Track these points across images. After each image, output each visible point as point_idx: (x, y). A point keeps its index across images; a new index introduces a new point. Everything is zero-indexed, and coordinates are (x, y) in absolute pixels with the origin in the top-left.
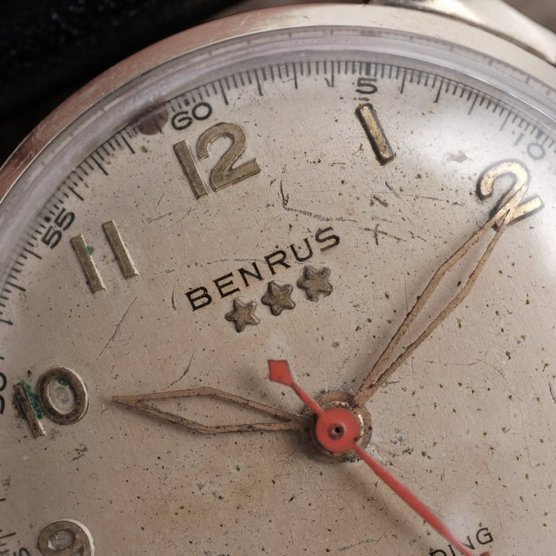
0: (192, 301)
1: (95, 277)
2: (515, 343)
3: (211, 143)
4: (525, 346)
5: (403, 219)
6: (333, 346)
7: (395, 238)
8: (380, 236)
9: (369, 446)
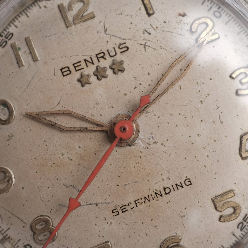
0: (63, 73)
1: (20, 60)
2: (205, 97)
3: (75, 4)
4: (209, 99)
5: (157, 40)
6: (124, 95)
7: (153, 48)
8: (147, 47)
9: (138, 140)
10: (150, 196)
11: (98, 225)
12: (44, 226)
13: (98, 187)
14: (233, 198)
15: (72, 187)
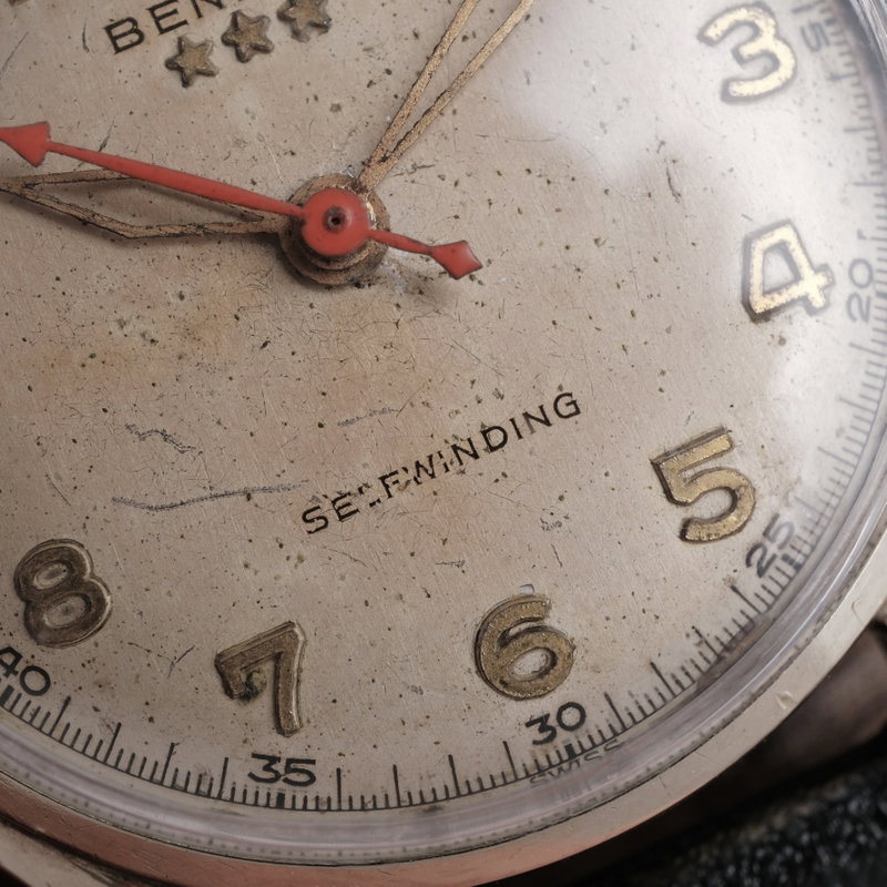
0: (114, 39)
2: (615, 110)
4: (630, 116)
6: (331, 110)
9: (386, 263)
10: (436, 459)
11: (254, 565)
12: (63, 576)
13: (252, 434)
14: (726, 456)
15: (159, 437)
